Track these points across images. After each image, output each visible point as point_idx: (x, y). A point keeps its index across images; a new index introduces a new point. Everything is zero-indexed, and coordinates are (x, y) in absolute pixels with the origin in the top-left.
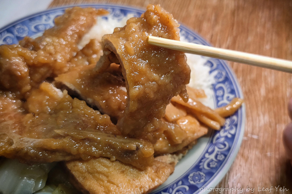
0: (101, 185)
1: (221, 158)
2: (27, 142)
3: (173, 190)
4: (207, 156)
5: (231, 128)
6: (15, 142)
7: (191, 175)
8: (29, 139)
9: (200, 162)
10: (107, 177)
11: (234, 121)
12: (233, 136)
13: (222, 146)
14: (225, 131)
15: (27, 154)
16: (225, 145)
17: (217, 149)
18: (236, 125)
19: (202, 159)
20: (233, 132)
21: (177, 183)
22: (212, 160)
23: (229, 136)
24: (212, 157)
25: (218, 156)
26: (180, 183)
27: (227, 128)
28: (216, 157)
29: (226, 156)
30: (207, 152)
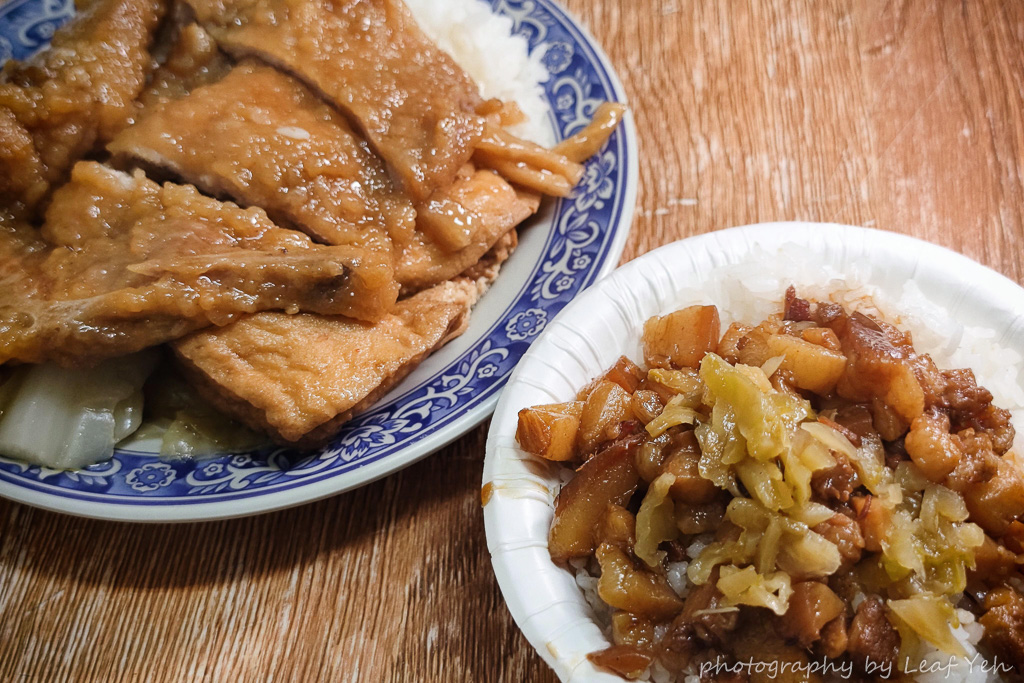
0: (274, 379)
1: (581, 263)
2: (67, 310)
3: (470, 365)
4: (548, 267)
5: (602, 186)
6: (36, 318)
7: (513, 321)
8: (68, 303)
9: (533, 285)
10: (287, 356)
11: (608, 164)
12: (609, 203)
13: (584, 236)
14: (588, 197)
15: (71, 339)
16: (589, 231)
17: (570, 245)
18: (614, 176)
19: (537, 278)
20: (606, 194)
21: (479, 348)
22: (561, 274)
23: (599, 205)
24: (561, 266)
25: (576, 261)
26: (488, 345)
27: (593, 187)
28: (570, 265)
29: (593, 256)
30: (547, 258)
